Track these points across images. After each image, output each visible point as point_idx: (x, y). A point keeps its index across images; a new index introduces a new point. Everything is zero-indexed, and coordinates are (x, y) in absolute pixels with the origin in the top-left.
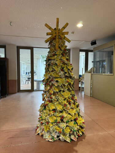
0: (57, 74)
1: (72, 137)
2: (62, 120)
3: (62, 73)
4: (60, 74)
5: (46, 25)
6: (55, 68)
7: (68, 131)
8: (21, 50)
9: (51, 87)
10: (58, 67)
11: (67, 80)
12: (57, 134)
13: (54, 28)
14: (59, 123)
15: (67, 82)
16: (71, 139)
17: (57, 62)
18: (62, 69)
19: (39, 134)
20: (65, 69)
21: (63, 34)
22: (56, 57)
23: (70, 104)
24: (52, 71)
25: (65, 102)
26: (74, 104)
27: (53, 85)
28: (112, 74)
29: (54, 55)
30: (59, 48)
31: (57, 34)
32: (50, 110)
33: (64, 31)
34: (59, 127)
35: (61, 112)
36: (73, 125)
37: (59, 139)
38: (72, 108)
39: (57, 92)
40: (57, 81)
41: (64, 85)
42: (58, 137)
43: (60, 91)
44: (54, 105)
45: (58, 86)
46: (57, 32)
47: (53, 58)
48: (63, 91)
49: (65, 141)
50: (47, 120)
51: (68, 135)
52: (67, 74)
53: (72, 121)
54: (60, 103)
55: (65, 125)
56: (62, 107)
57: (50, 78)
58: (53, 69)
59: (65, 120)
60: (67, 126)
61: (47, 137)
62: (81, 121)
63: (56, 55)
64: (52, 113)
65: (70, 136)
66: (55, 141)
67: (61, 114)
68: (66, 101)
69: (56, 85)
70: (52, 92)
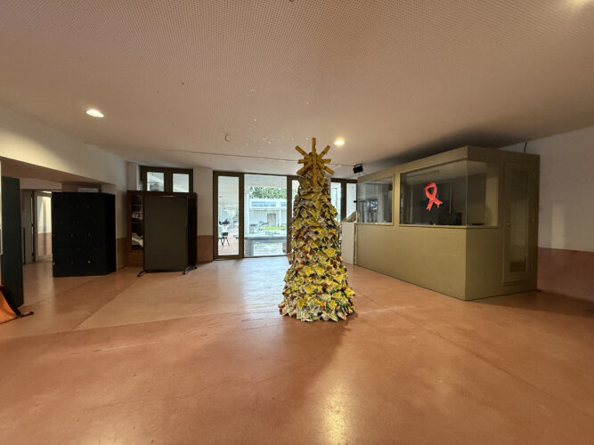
0: (315, 221)
1: (340, 314)
2: (324, 290)
3: (323, 219)
4: (320, 222)
5: (298, 148)
6: (312, 212)
7: (333, 305)
8: (221, 179)
9: (306, 242)
10: (316, 211)
11: (330, 231)
12: (318, 311)
13: (308, 153)
14: (321, 294)
15: (331, 233)
16: (339, 317)
17: (315, 204)
18: (323, 215)
19: (287, 314)
20: (326, 213)
21: (323, 162)
22: (313, 195)
23: (335, 266)
24: (308, 218)
25: (329, 264)
26: (341, 267)
27: (309, 238)
28: (391, 224)
29: (309, 193)
30: (318, 182)
31: (315, 162)
32: (305, 276)
33: (324, 157)
34: (320, 300)
35: (323, 278)
36: (339, 297)
37: (321, 319)
38: (339, 273)
39: (316, 249)
40: (316, 233)
41: (327, 239)
42: (319, 314)
43: (321, 247)
44: (312, 269)
45: (318, 239)
46: (314, 158)
47: (307, 197)
48: (326, 248)
49: (330, 320)
50: (302, 292)
51: (333, 312)
52: (330, 223)
53: (338, 290)
54: (321, 266)
55: (329, 297)
56: (324, 271)
57: (303, 227)
58: (308, 213)
59: (329, 290)
60: (332, 298)
61: (303, 315)
62: (350, 292)
63: (313, 192)
64: (310, 280)
65: (336, 312)
66: (315, 321)
67: (323, 281)
68: (329, 262)
69: (315, 239)
70: (309, 249)
